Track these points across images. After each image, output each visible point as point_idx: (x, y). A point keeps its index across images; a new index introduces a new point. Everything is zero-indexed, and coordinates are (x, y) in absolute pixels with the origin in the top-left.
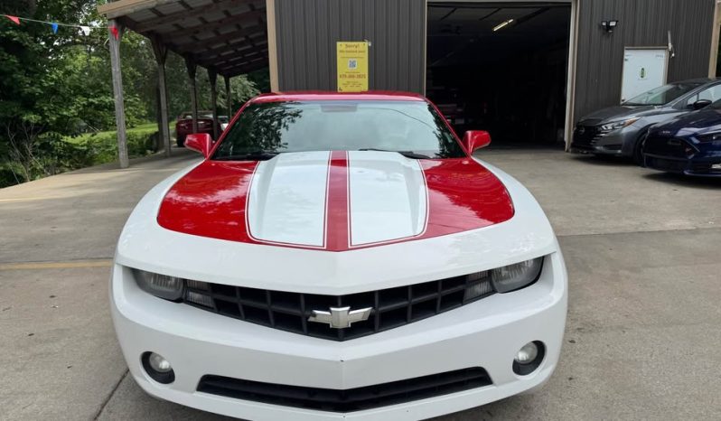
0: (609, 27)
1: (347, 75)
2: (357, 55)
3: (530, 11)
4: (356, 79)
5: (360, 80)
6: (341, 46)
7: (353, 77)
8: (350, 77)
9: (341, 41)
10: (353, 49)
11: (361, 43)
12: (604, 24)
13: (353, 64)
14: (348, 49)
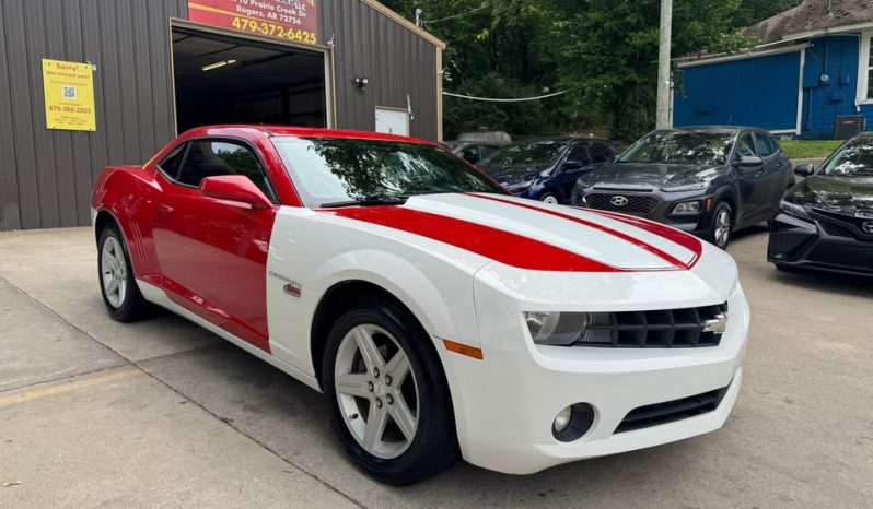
0: (361, 84)
1: (62, 106)
2: (76, 80)
3: (272, 53)
4: (76, 115)
5: (83, 116)
6: (49, 66)
7: (72, 110)
8: (66, 109)
9: (48, 57)
10: (70, 72)
11: (81, 66)
12: (357, 80)
13: (70, 93)
14: (61, 71)
